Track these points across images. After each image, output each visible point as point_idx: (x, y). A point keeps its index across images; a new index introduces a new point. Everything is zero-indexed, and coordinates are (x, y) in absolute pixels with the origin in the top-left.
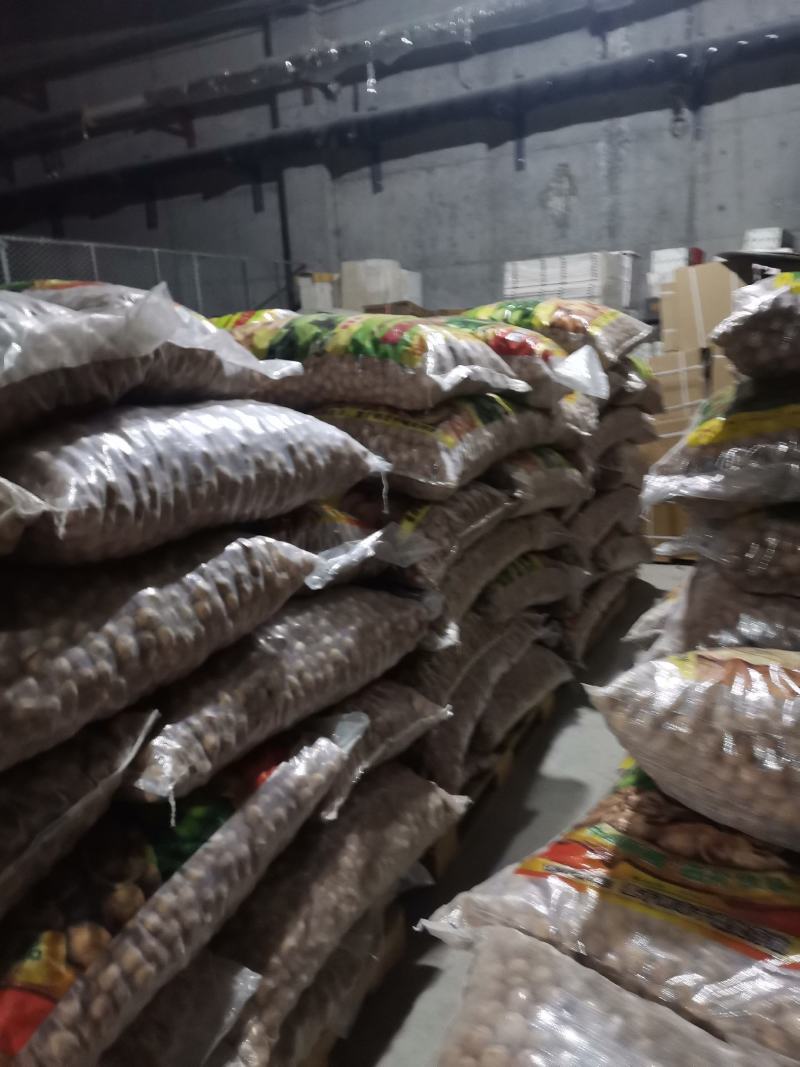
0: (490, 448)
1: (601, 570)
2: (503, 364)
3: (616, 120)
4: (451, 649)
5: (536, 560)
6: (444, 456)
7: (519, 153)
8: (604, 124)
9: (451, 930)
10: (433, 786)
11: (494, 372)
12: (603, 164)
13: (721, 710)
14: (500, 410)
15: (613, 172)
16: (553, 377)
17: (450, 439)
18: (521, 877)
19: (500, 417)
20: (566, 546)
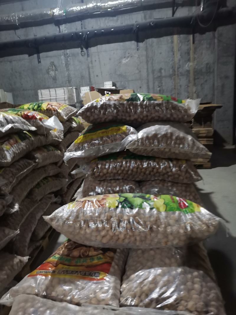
0: (25, 148)
1: (72, 178)
2: (27, 122)
3: (66, 50)
4: (17, 212)
5: (50, 179)
6: (6, 152)
7: (39, 58)
8: (63, 51)
9: (7, 301)
10: (15, 256)
11: (24, 125)
12: (64, 62)
13: (81, 215)
14: (28, 136)
15: (67, 65)
16: (43, 125)
17: (8, 147)
18: (29, 277)
19: (28, 138)
20: (60, 173)
